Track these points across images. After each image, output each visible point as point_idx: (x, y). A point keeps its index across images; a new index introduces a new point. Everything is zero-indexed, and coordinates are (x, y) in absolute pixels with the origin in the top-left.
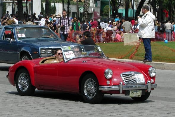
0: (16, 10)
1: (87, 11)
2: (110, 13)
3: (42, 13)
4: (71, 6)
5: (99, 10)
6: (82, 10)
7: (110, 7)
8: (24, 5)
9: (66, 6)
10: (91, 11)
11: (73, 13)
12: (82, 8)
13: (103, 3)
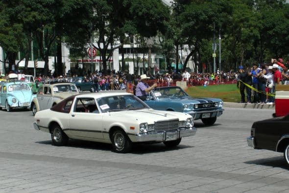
0: (102, 68)
1: (150, 67)
2: (166, 67)
4: (139, 64)
5: (158, 65)
6: (147, 66)
7: (166, 63)
8: (107, 64)
9: (136, 64)
10: (153, 66)
11: (141, 68)
12: (147, 65)
13: (161, 61)
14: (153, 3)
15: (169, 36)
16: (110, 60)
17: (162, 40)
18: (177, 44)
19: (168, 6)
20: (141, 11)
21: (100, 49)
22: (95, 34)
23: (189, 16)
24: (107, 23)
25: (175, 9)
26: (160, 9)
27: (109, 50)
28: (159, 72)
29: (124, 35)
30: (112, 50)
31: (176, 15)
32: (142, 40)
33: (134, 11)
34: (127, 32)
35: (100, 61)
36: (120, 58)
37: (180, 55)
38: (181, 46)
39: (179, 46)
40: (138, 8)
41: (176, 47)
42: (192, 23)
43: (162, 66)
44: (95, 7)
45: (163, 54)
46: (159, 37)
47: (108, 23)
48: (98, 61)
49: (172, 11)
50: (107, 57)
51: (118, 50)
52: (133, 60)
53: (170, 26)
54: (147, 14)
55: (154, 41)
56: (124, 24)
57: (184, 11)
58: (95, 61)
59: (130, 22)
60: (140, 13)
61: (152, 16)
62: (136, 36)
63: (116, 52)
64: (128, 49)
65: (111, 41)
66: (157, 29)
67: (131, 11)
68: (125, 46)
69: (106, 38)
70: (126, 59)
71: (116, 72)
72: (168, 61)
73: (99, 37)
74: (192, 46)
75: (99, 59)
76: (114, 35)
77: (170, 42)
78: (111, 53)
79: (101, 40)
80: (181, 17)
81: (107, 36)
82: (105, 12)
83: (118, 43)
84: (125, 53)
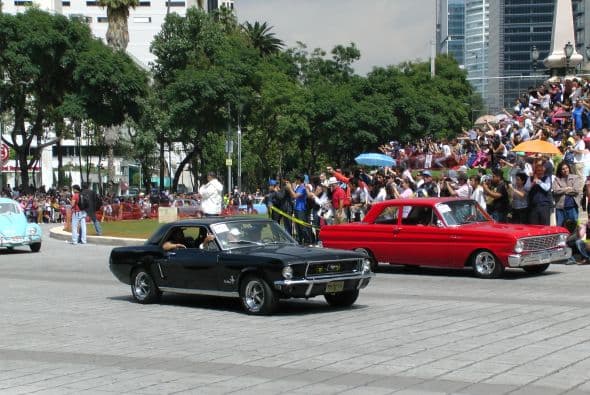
0: (20, 182)
1: (112, 182)
2: (141, 183)
3: (54, 185)
4: (90, 176)
5: (127, 179)
6: (105, 180)
7: (141, 175)
8: (30, 175)
9: (85, 175)
10: (117, 180)
11: (94, 184)
12: (106, 178)
13: (132, 171)
14: (116, 62)
15: (147, 125)
16: (35, 168)
17: (133, 133)
18: (161, 140)
19: (144, 70)
20: (93, 76)
21: (15, 146)
22: (7, 117)
23: (184, 90)
24: (31, 98)
25: (157, 77)
26: (129, 75)
27: (33, 149)
28: (128, 192)
29: (62, 120)
30: (40, 148)
31: (160, 88)
32: (98, 132)
33: (82, 77)
34: (67, 115)
35: (16, 168)
36: (55, 163)
37: (167, 160)
38: (169, 144)
39: (166, 144)
40: (89, 70)
41: (159, 146)
42: (188, 103)
43: (135, 181)
44: (6, 66)
45: (135, 158)
46: (129, 127)
47: (33, 98)
48: (12, 168)
49: (152, 80)
50: (29, 162)
51: (50, 148)
52: (80, 169)
53: (148, 108)
54: (106, 83)
55: (120, 133)
56: (63, 100)
57: (174, 81)
58: (6, 169)
59: (73, 96)
60: (93, 81)
61: (115, 86)
62: (86, 125)
63: (47, 153)
64: (71, 148)
65: (37, 131)
66: (125, 112)
67: (76, 77)
68: (65, 143)
69: (27, 125)
70: (67, 166)
71: (47, 189)
72: (145, 170)
73: (13, 123)
74: (190, 146)
75: (14, 166)
76: (44, 121)
77: (149, 137)
78: (36, 153)
79: (19, 129)
80: (168, 91)
81: (31, 122)
82: (26, 76)
83: (51, 134)
84: (65, 155)
